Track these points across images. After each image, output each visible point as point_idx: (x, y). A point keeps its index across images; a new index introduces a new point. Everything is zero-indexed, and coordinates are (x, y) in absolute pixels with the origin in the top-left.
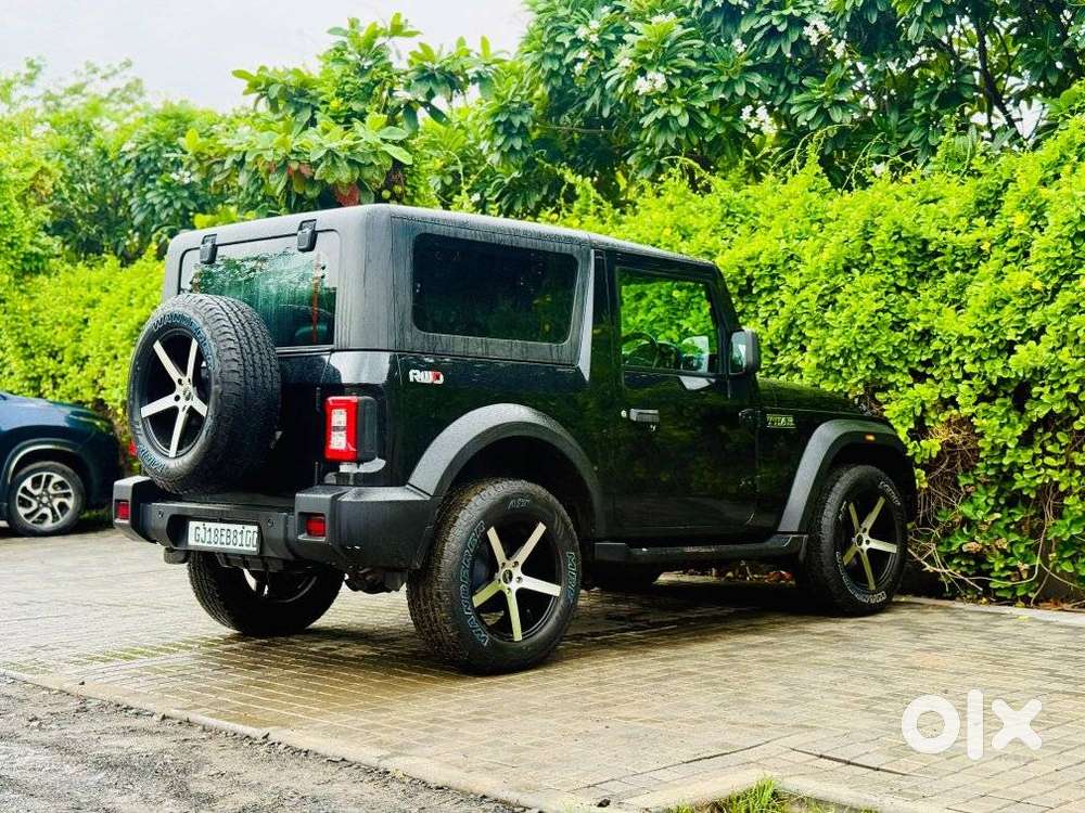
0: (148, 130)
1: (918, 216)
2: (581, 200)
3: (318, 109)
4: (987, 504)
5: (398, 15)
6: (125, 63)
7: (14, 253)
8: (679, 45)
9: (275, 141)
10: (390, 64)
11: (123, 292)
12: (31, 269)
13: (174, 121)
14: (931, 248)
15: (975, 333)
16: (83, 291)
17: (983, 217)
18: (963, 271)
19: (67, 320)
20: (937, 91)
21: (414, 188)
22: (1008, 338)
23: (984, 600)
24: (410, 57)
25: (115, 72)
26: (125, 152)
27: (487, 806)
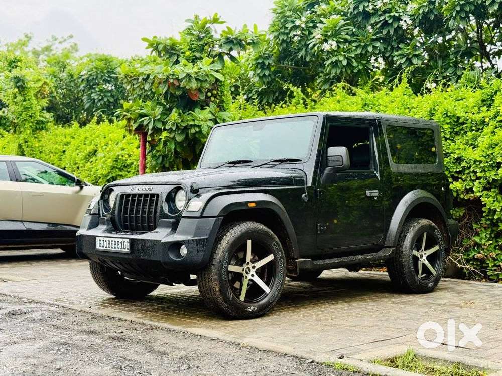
0: (93, 65)
1: (455, 106)
2: (295, 98)
3: (180, 55)
4: (486, 237)
5: (216, 14)
6: (70, 36)
7: (32, 120)
8: (342, 29)
9: (163, 70)
10: (212, 36)
11: (81, 138)
12: (39, 128)
13: (104, 61)
14: (461, 121)
15: (482, 159)
16: (63, 138)
17: (485, 107)
18: (476, 131)
19: (56, 151)
20: (460, 50)
21: (222, 92)
22: (498, 161)
23: (484, 280)
24: (222, 33)
25: (65, 40)
26: (82, 75)
27: (287, 358)
